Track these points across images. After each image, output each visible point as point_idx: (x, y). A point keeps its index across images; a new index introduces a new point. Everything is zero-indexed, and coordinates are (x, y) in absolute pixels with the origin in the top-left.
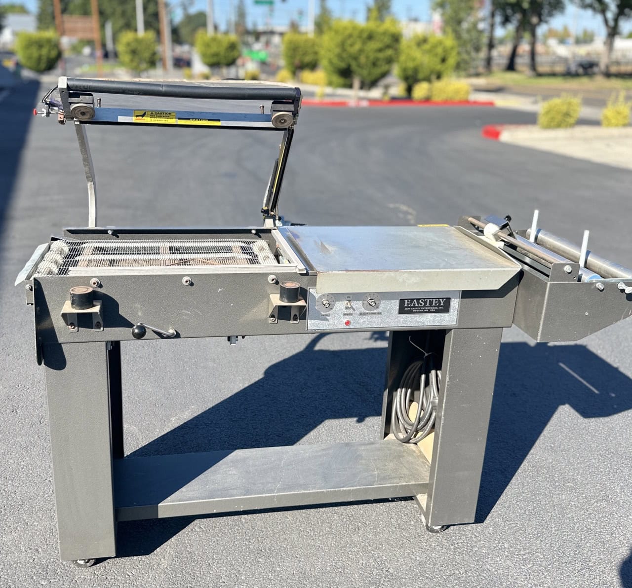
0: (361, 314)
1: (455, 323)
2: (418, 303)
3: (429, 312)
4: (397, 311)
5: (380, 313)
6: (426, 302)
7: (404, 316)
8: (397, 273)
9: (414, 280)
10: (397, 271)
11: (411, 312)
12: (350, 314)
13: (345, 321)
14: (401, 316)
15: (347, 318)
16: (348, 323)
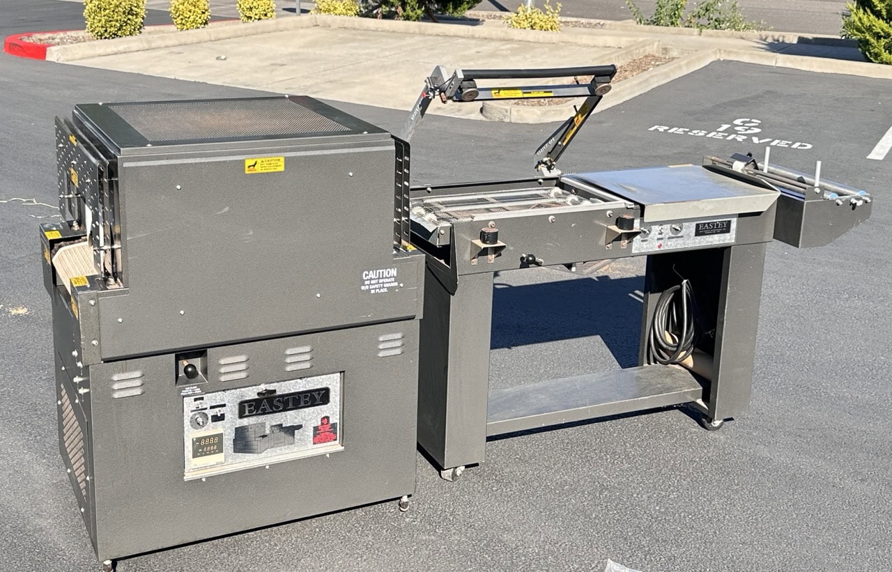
0: (669, 238)
1: (733, 241)
2: (709, 226)
3: (716, 233)
4: (694, 234)
5: (682, 237)
6: (714, 226)
7: (699, 238)
8: (699, 202)
9: (710, 207)
10: (699, 200)
11: (704, 234)
12: (662, 239)
13: (658, 244)
14: (697, 237)
15: (660, 242)
16: (660, 246)
